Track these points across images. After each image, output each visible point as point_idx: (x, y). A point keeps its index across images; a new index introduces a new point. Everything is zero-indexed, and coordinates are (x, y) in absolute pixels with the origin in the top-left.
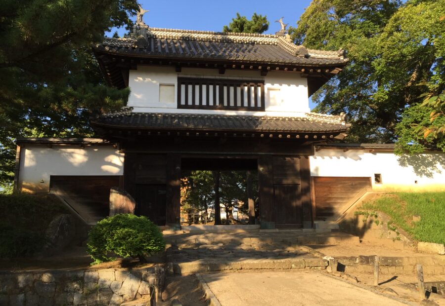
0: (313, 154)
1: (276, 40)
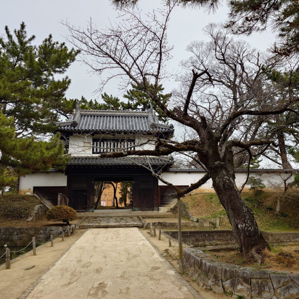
1: (147, 114)
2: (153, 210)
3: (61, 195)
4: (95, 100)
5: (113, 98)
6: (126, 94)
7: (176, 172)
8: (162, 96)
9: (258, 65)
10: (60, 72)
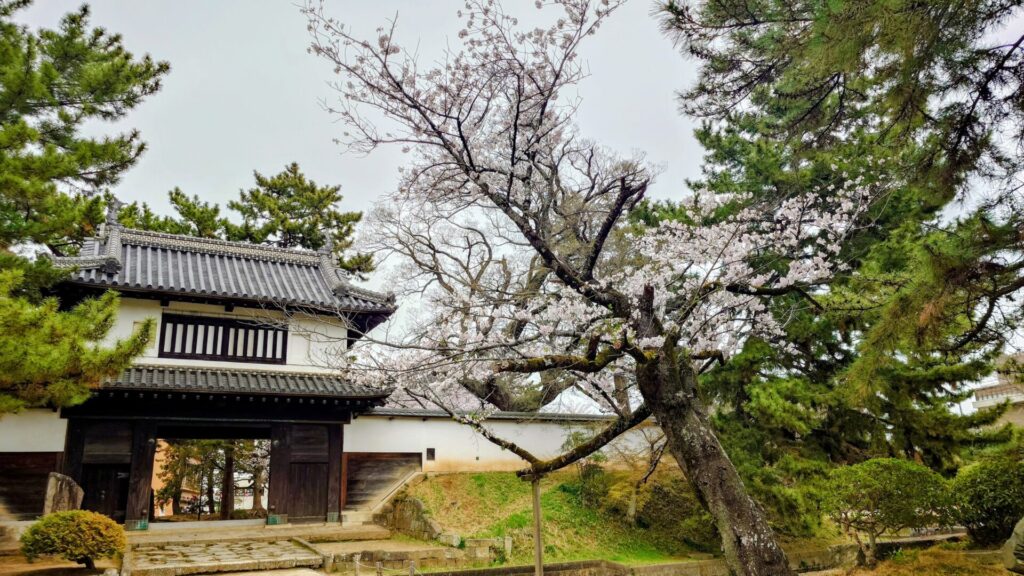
0: (349, 422)
1: (317, 260)
2: (326, 520)
3: (58, 479)
4: (145, 206)
5: (202, 204)
6: (237, 199)
7: (392, 417)
8: (337, 217)
9: (589, 175)
10: (106, 114)
